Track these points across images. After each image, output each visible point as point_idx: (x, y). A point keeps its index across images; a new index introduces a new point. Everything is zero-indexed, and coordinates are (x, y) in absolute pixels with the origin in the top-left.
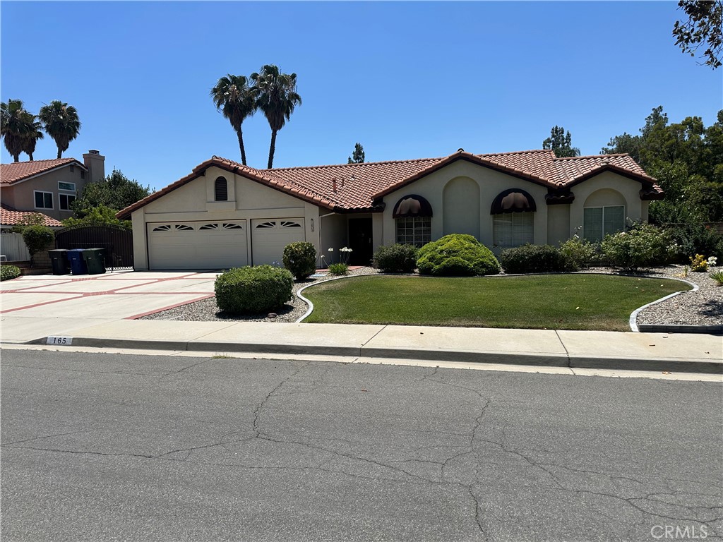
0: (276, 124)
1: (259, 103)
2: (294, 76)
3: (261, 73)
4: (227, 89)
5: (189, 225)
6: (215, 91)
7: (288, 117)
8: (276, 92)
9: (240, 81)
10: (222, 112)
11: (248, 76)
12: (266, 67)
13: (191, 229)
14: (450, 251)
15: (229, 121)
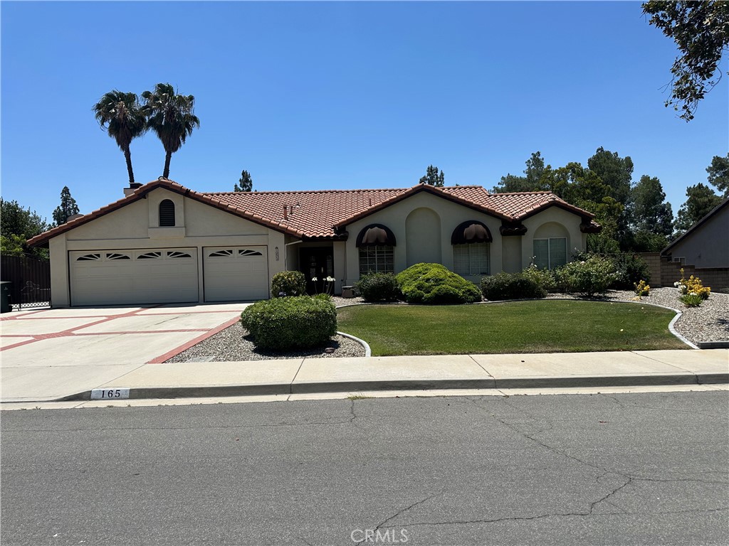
0: (172, 145)
1: (152, 123)
2: (191, 98)
3: (153, 91)
4: (113, 107)
5: (124, 253)
6: (99, 107)
7: (184, 140)
8: (171, 112)
9: (130, 99)
10: (107, 130)
11: (139, 94)
12: (160, 86)
13: (127, 258)
14: (437, 280)
15: (115, 140)
